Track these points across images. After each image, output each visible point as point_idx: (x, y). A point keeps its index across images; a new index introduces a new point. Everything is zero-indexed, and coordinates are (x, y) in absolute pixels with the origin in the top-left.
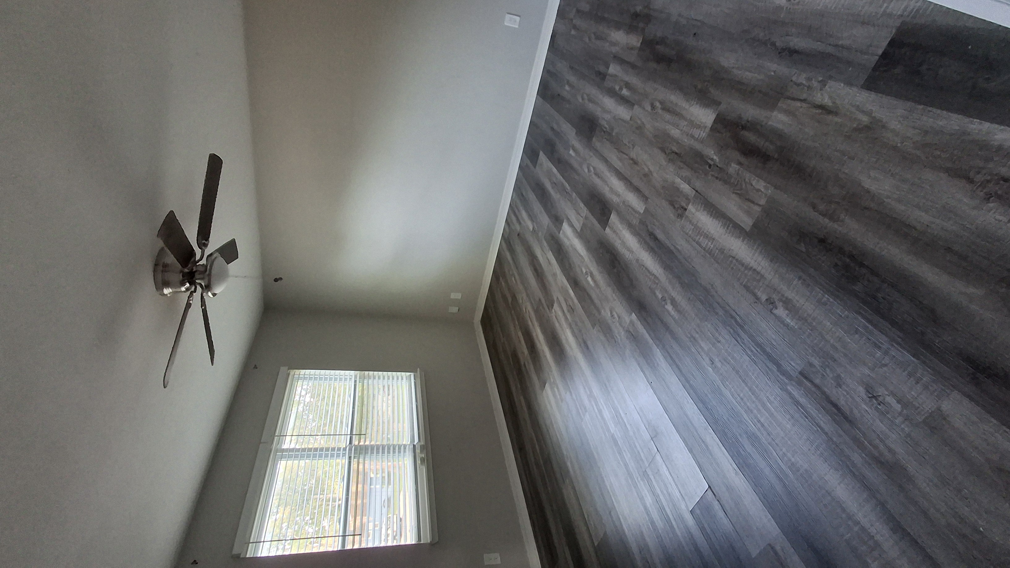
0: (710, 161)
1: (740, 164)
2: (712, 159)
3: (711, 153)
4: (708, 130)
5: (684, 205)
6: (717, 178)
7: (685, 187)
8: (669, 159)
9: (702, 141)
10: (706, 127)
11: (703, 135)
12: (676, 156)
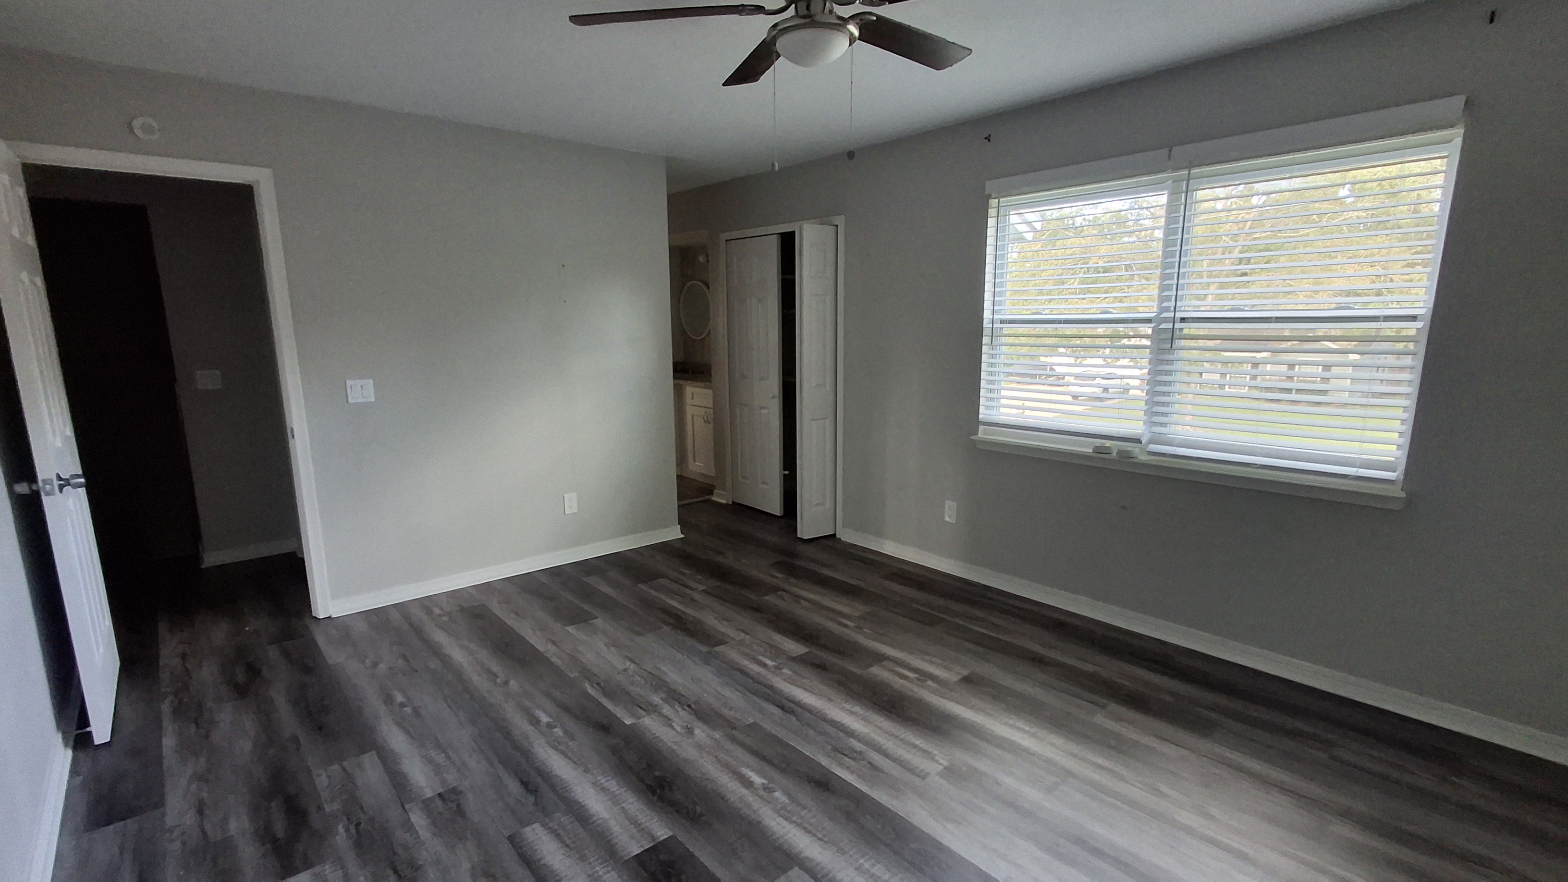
0: (353, 830)
1: (320, 808)
2: (347, 830)
3: (341, 837)
4: (317, 869)
5: (439, 802)
6: (362, 808)
7: (418, 819)
8: (416, 870)
9: (340, 862)
10: (315, 874)
11: (328, 868)
12: (399, 868)
